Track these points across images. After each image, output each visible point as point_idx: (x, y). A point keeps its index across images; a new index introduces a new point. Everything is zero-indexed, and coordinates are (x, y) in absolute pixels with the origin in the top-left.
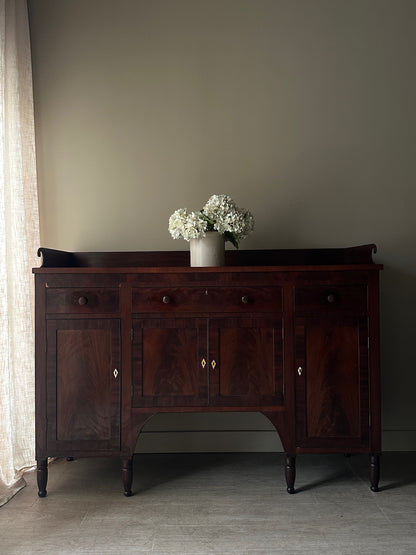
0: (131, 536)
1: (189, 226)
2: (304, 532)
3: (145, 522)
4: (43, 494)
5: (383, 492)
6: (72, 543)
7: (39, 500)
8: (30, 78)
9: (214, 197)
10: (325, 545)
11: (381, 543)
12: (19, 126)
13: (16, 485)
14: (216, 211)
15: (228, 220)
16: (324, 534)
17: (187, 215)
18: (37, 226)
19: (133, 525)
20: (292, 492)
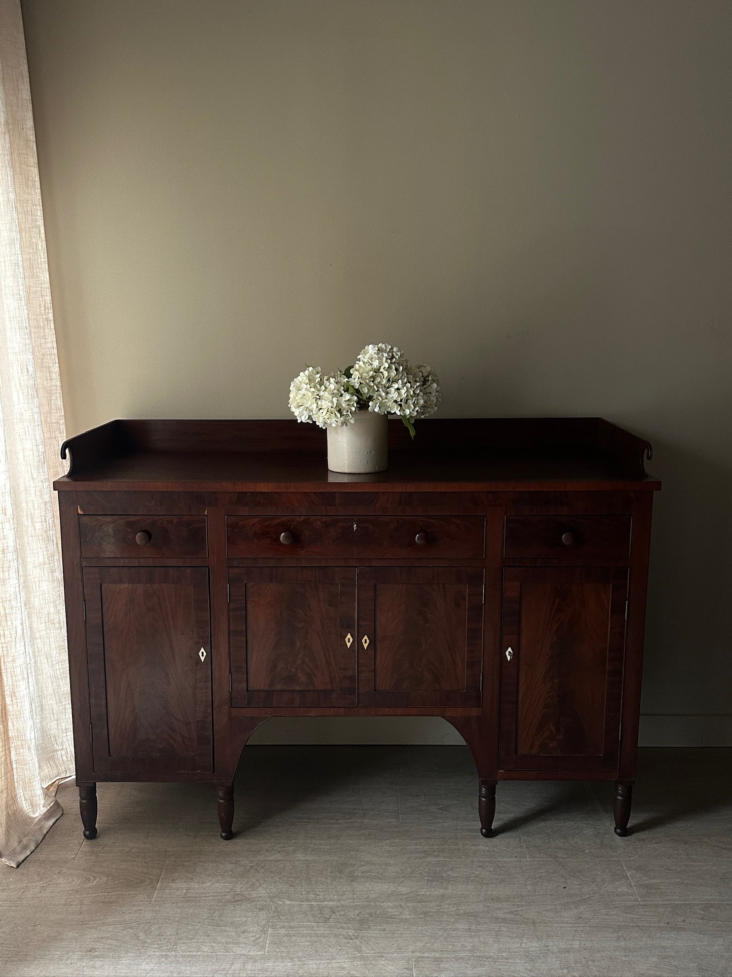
0: (232, 923)
1: (325, 404)
2: (504, 920)
3: (254, 894)
4: (91, 833)
5: (634, 836)
6: (142, 936)
7: (86, 845)
8: (26, 94)
9: (371, 349)
10: (534, 946)
11: (622, 943)
12: (12, 196)
13: (47, 816)
14: (373, 377)
15: (394, 395)
16: (534, 923)
17: (321, 383)
18: (56, 376)
19: (237, 900)
20: (489, 833)
